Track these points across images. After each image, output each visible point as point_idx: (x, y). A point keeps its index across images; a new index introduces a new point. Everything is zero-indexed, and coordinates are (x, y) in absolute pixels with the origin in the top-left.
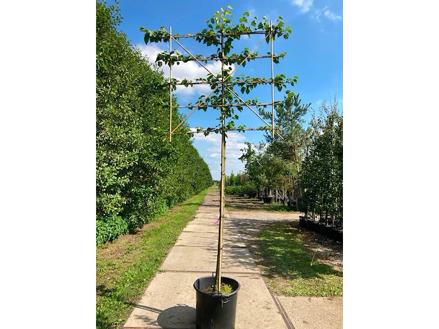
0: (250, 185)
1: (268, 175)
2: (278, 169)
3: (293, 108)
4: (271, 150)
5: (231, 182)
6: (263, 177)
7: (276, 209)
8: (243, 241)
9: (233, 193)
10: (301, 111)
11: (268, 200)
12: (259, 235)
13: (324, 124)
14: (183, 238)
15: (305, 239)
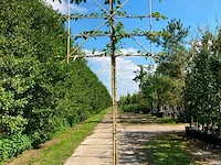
0: (144, 103)
1: (159, 92)
2: (167, 86)
3: (177, 31)
4: (160, 70)
5: (128, 101)
6: (154, 95)
7: (166, 122)
8: (132, 149)
9: (130, 111)
10: (183, 34)
11: (161, 115)
12: (147, 144)
13: (200, 43)
14: (80, 150)
15: (188, 145)
